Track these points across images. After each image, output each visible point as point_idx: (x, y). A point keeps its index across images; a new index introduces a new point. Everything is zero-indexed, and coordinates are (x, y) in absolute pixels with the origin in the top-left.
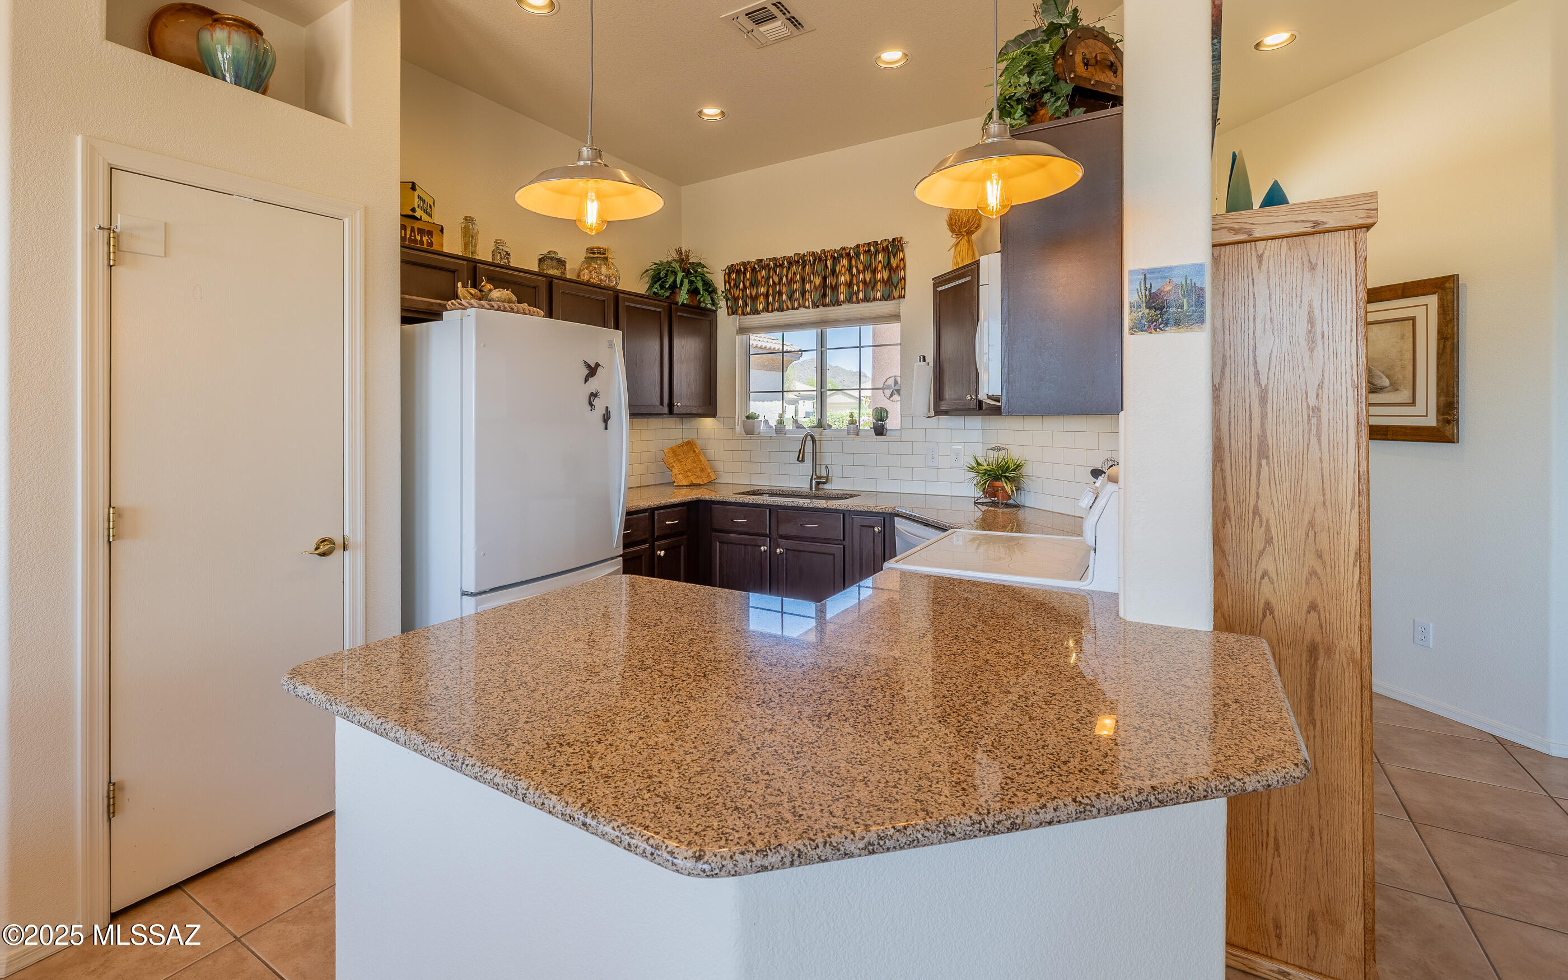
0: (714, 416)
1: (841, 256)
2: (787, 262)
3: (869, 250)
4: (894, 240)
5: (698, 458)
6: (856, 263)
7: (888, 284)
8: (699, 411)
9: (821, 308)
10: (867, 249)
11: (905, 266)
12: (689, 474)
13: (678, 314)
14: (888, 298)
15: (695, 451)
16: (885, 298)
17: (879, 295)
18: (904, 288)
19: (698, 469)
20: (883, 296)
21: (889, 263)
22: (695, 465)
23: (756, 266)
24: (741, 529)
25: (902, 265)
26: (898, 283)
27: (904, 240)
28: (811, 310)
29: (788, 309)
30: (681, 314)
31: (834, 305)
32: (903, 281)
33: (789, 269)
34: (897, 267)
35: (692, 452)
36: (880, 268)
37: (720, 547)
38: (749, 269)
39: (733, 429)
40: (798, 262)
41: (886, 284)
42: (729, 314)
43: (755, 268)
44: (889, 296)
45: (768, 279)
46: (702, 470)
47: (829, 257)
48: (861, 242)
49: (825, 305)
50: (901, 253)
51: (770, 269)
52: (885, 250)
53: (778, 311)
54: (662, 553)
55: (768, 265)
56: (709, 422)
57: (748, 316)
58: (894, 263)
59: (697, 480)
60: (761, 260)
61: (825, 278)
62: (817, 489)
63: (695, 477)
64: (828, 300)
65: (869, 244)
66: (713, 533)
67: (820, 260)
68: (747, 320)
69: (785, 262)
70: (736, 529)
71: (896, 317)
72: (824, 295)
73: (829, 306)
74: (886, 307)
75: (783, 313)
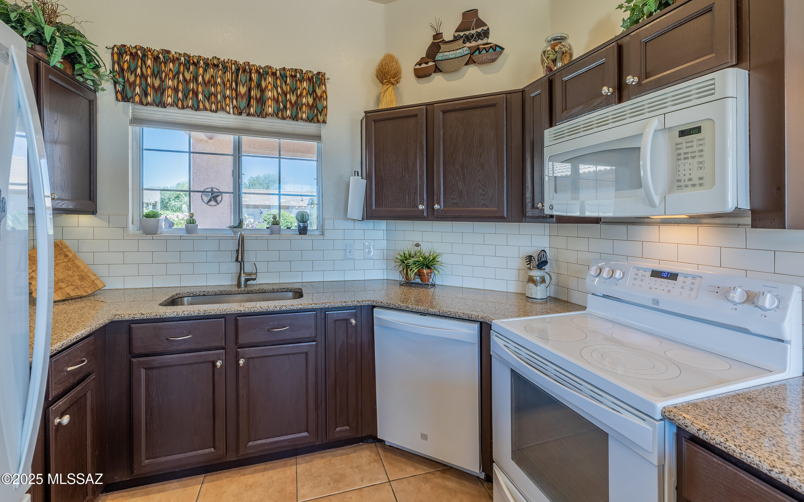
0: (94, 212)
1: (267, 73)
2: (204, 63)
3: (295, 76)
4: (319, 73)
5: (74, 263)
6: (281, 84)
7: (312, 109)
8: (70, 207)
9: (244, 117)
10: (293, 74)
11: (327, 97)
12: (62, 285)
13: (50, 77)
14: (311, 120)
15: (66, 256)
16: (309, 120)
17: (304, 116)
18: (326, 115)
19: (76, 278)
20: (308, 117)
21: (314, 91)
22: (70, 273)
23: (160, 56)
24: (184, 347)
25: (323, 97)
26: (322, 110)
27: (326, 76)
28: (232, 116)
29: (206, 109)
30: (54, 79)
31: (258, 116)
32: (325, 109)
33: (205, 70)
34: (321, 97)
35: (63, 257)
36: (304, 93)
37: (147, 375)
38: (150, 56)
39: (125, 228)
40: (218, 66)
41: (311, 109)
42: (117, 99)
43: (159, 58)
44: (313, 119)
45: (178, 73)
46: (82, 278)
47: (253, 71)
48: (287, 67)
49: (249, 115)
50: (324, 87)
51: (180, 64)
52: (310, 80)
53: (192, 109)
54: (66, 420)
55: (178, 59)
56: (84, 220)
57: (149, 108)
58: (319, 92)
59: (77, 291)
60: (168, 52)
61: (250, 90)
62: (246, 285)
63: (72, 287)
64: (252, 110)
65: (296, 70)
66: (134, 360)
67: (244, 71)
68: (144, 111)
69: (202, 62)
70: (174, 348)
71: (317, 138)
72: (249, 105)
73: (253, 115)
74: (310, 128)
75: (198, 113)
